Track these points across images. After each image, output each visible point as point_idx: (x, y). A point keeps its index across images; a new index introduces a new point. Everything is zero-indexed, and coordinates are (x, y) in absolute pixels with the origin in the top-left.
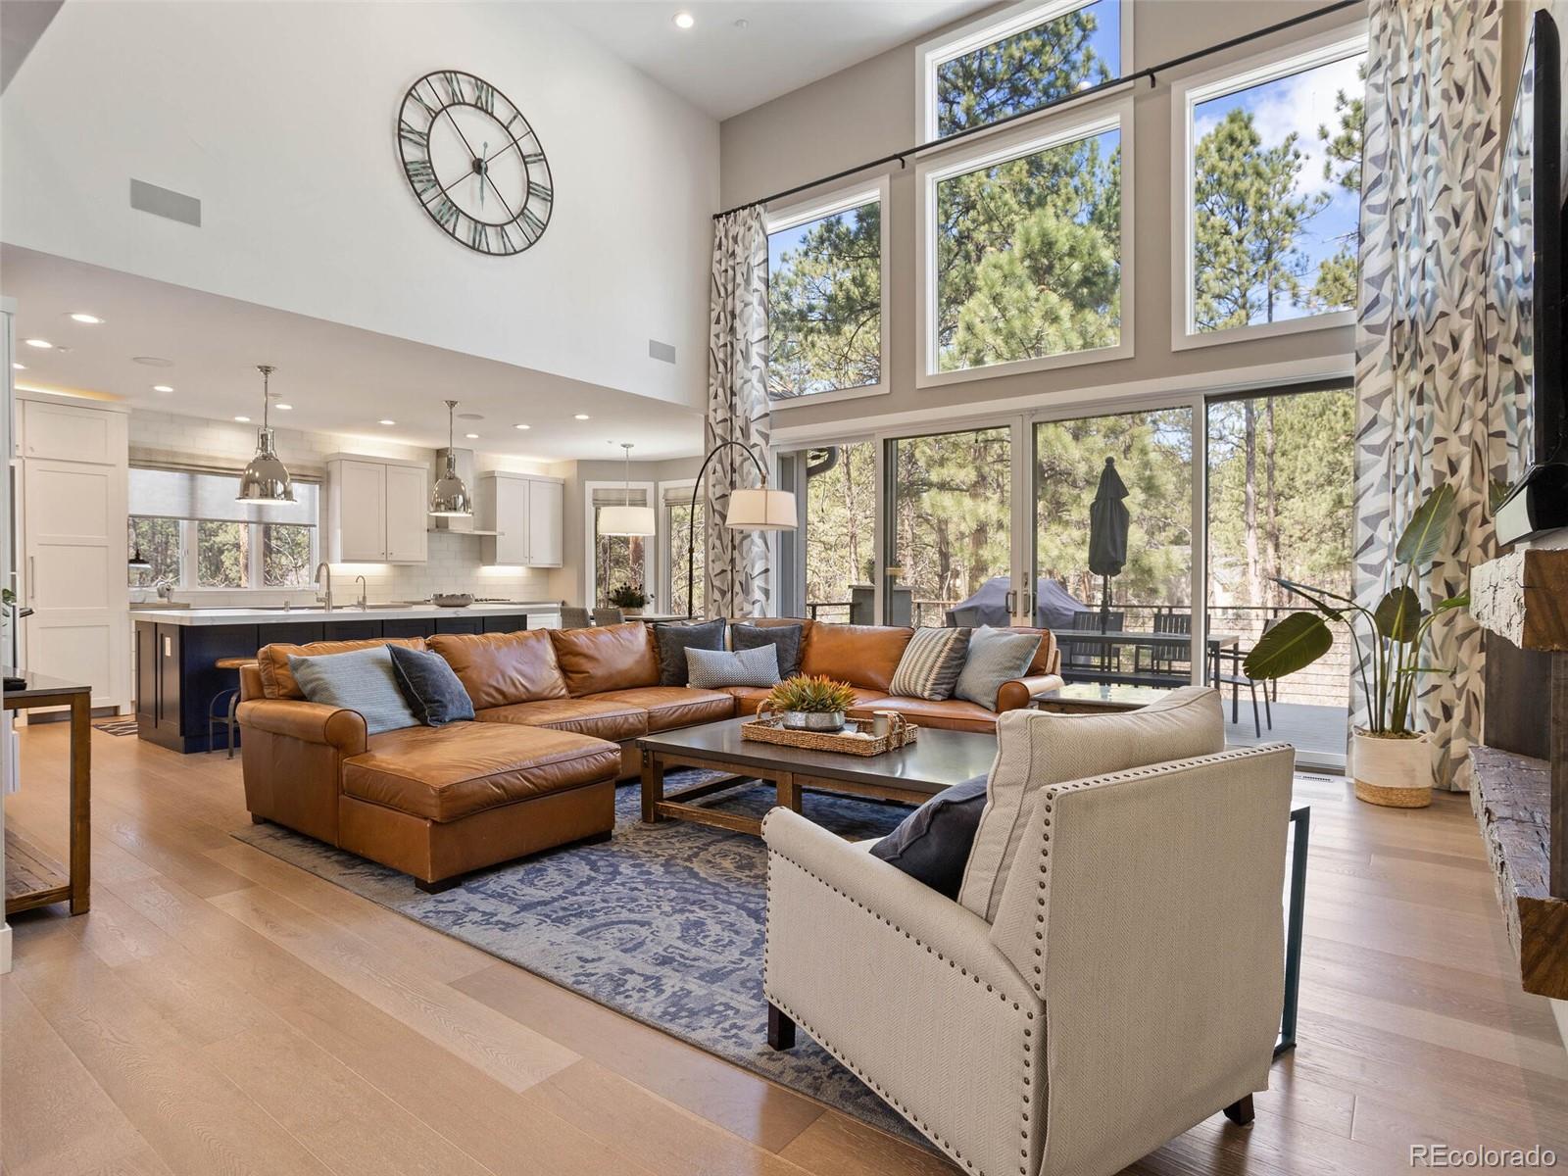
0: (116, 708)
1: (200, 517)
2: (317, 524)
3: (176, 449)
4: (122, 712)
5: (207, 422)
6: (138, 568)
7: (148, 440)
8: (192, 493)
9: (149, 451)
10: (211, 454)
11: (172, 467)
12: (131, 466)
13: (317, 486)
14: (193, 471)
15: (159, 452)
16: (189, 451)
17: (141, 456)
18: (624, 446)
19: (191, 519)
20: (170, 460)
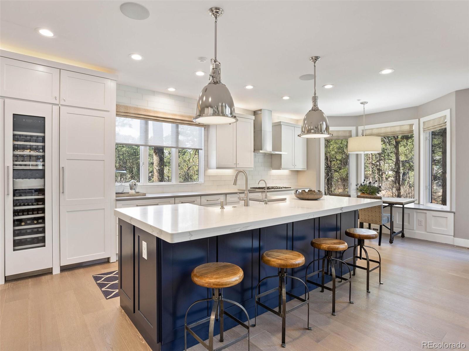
0: (108, 259)
1: (150, 144)
2: (203, 148)
3: (139, 107)
4: (112, 260)
5: (154, 93)
6: (120, 173)
7: (125, 102)
8: (146, 131)
9: (126, 107)
10: (155, 110)
11: (137, 116)
12: (117, 115)
13: (203, 128)
14: (146, 118)
15: (130, 108)
16: (146, 108)
17: (123, 110)
18: (362, 103)
19: (145, 145)
20: (136, 112)
